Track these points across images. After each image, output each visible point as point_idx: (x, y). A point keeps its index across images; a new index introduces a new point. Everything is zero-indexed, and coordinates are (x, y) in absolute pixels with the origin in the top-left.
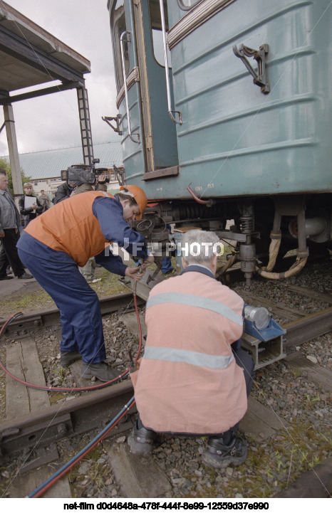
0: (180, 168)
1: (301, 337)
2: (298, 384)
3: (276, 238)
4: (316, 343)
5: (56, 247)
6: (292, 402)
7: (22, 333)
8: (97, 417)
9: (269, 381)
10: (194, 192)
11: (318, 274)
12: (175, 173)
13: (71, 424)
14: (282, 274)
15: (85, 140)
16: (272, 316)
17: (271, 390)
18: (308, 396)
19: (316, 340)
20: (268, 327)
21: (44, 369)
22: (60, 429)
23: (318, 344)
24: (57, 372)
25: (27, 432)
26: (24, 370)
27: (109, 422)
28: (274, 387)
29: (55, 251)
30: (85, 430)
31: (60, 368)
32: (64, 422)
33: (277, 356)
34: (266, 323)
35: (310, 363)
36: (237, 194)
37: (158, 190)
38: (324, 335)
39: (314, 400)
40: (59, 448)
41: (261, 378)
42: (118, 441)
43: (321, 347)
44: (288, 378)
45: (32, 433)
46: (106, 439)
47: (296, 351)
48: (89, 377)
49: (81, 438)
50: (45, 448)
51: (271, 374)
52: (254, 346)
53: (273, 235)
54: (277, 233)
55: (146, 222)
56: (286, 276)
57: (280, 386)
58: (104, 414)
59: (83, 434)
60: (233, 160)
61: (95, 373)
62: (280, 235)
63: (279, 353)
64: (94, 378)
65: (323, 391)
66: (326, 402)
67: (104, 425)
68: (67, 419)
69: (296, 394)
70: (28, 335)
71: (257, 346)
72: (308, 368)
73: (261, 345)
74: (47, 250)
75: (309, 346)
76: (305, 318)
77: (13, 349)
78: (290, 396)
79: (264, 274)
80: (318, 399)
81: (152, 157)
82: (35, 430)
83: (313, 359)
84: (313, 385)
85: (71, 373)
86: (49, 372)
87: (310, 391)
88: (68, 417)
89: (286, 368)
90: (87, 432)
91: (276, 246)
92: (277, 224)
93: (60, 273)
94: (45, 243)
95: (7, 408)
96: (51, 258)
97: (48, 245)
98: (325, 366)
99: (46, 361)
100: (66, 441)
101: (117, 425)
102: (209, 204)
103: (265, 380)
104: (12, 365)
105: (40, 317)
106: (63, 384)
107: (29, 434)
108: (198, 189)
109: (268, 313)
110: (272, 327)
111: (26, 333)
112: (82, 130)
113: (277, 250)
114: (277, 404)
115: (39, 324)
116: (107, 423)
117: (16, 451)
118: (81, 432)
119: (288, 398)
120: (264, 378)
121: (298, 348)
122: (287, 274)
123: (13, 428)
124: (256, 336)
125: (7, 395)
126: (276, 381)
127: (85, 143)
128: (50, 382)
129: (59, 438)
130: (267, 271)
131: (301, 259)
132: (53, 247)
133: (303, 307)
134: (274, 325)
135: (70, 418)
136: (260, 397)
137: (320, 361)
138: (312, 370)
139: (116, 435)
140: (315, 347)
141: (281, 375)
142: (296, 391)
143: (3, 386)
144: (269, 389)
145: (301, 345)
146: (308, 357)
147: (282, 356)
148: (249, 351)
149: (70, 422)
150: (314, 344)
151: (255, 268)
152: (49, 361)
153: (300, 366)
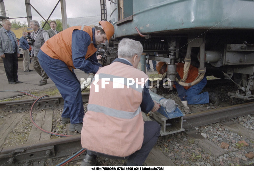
0: (133, 17)
1: (200, 123)
2: (191, 148)
3: (188, 61)
4: (209, 127)
5: (54, 57)
6: (183, 156)
7: (48, 106)
8: (70, 150)
9: (174, 144)
10: (139, 30)
11: (223, 91)
12: (131, 19)
13: (53, 151)
14: (190, 83)
15: (103, 11)
16: (177, 106)
17: (174, 148)
18: (194, 154)
19: (209, 125)
20: (174, 111)
21: (53, 124)
22: (47, 153)
23: (210, 128)
24: (59, 127)
25: (29, 152)
26: (42, 124)
27: (75, 153)
28: (175, 147)
29: (53, 59)
30: (62, 156)
31: (62, 125)
32: (50, 150)
33: (179, 129)
34: (173, 109)
35: (202, 137)
36: (161, 30)
37: (123, 30)
38: (215, 123)
39: (197, 157)
40: (46, 163)
41: (170, 142)
42: (77, 164)
43: (212, 130)
44: (186, 144)
45: (31, 153)
46: (72, 162)
47: (195, 129)
48: (73, 130)
49: (59, 160)
50: (38, 162)
51: (176, 140)
52: (163, 121)
53: (186, 59)
54: (188, 58)
55: (115, 48)
56: (192, 85)
57: (180, 147)
58: (74, 149)
59: (60, 157)
60: (160, 9)
61: (76, 128)
62: (190, 59)
63: (180, 128)
64: (76, 132)
65: (205, 153)
66: (205, 159)
67: (72, 154)
68: (51, 148)
69: (188, 153)
70: (51, 108)
71: (165, 122)
72: (200, 140)
73: (168, 121)
74: (49, 58)
75: (204, 128)
76: (203, 112)
77: (41, 114)
78: (183, 153)
79: (181, 83)
80: (200, 156)
81: (123, 12)
82: (34, 151)
83: (204, 135)
84: (200, 149)
85: (66, 128)
86: (55, 126)
87: (197, 152)
88: (52, 147)
89: (187, 139)
90: (63, 157)
91: (187, 66)
92: (189, 53)
93: (57, 71)
94: (47, 54)
95: (27, 141)
96: (52, 63)
97: (49, 55)
98: (211, 140)
99: (55, 121)
100: (50, 160)
101: (80, 155)
102: (147, 37)
103: (172, 143)
104: (37, 121)
105: (58, 99)
106: (60, 133)
107: (30, 153)
108: (142, 28)
109: (175, 103)
110: (177, 112)
111: (50, 107)
112: (101, 5)
113: (188, 68)
114: (174, 156)
115: (57, 103)
116: (74, 154)
117: (22, 161)
118: (59, 156)
119: (182, 154)
120: (171, 142)
121: (197, 128)
122: (193, 83)
123: (21, 149)
124: (166, 115)
125: (30, 135)
126: (178, 145)
127: (103, 12)
128: (54, 131)
129: (46, 158)
130: (183, 82)
131: (200, 74)
132: (52, 57)
133: (208, 108)
134: (178, 111)
135: (53, 148)
136: (165, 152)
137: (209, 137)
138: (202, 141)
139: (77, 160)
140: (208, 129)
141: (182, 142)
142: (188, 151)
143: (29, 131)
144: (173, 148)
145: (200, 127)
146: (202, 134)
147: (182, 130)
148: (161, 124)
149: (54, 150)
150: (208, 128)
151: (175, 79)
152: (57, 121)
153: (196, 138)
